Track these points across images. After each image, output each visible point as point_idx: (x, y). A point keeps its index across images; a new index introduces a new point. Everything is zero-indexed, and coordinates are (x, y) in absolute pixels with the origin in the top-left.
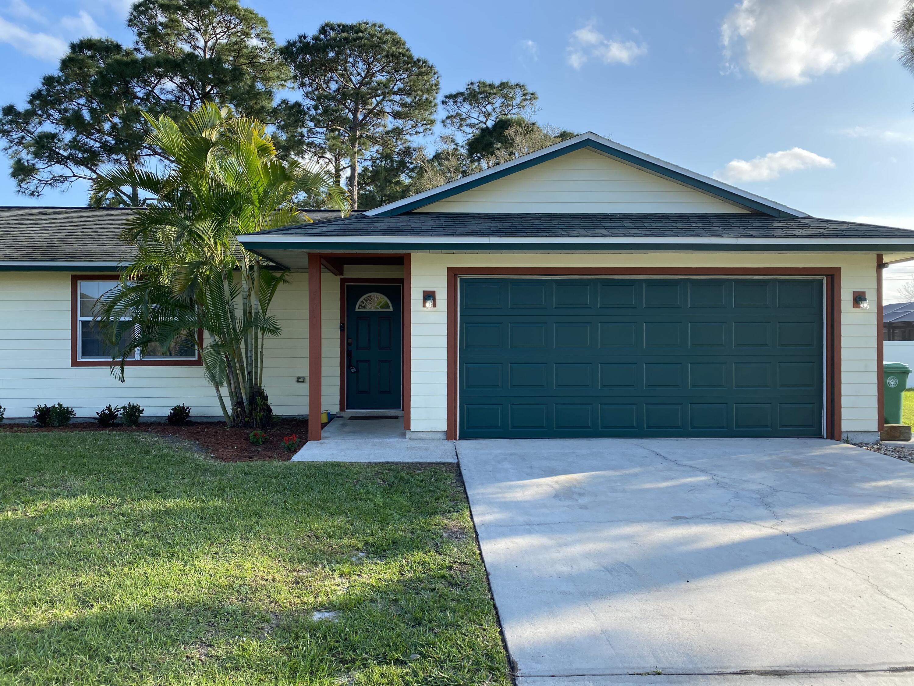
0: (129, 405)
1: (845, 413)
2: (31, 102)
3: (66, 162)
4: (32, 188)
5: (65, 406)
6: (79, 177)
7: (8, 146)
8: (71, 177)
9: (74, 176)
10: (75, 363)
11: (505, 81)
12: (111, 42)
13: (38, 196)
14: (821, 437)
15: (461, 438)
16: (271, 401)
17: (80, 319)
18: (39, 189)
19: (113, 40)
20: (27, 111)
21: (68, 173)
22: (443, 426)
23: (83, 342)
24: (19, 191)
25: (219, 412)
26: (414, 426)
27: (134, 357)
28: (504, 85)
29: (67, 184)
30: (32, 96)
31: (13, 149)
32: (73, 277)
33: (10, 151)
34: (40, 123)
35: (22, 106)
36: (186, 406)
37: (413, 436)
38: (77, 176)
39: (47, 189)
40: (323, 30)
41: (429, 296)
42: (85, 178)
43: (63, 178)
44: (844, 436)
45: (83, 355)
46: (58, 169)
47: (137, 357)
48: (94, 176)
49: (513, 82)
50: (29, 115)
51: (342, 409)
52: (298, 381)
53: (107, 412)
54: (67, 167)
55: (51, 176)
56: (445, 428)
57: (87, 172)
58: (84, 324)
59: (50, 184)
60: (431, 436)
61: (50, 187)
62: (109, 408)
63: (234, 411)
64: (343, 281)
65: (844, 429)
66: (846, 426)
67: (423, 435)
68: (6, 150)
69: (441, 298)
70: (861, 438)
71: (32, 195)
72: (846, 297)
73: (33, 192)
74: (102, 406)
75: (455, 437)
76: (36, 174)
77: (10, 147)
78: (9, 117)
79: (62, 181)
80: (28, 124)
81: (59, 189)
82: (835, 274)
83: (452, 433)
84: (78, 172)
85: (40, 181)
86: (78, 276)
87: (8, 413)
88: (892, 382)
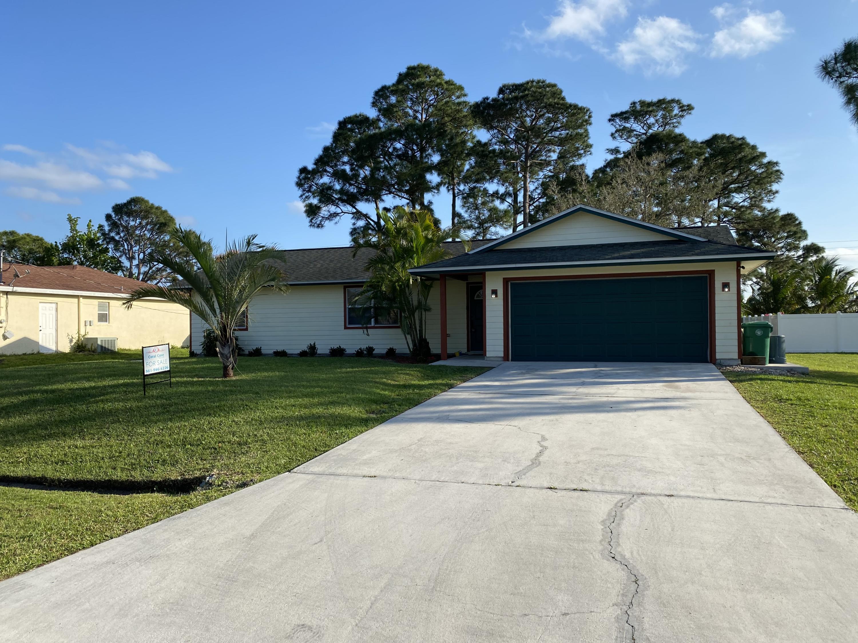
0: (369, 347)
1: (718, 349)
2: (315, 164)
3: (337, 204)
4: (318, 222)
5: (342, 348)
6: (345, 213)
8: (340, 213)
9: (342, 212)
10: (346, 328)
11: (661, 98)
13: (322, 227)
14: (708, 362)
15: (512, 361)
16: (430, 346)
17: (347, 307)
18: (323, 223)
20: (313, 169)
21: (339, 211)
22: (502, 354)
23: (349, 317)
24: (311, 225)
25: (408, 352)
26: (488, 354)
27: (371, 324)
28: (661, 102)
29: (338, 218)
30: (317, 160)
31: (306, 195)
32: (344, 286)
33: (304, 197)
34: (322, 177)
35: (311, 167)
36: (394, 348)
37: (488, 359)
39: (327, 222)
40: (501, 91)
41: (495, 292)
42: (349, 213)
43: (336, 215)
44: (718, 361)
45: (349, 324)
46: (333, 209)
47: (373, 325)
48: (354, 211)
49: (669, 98)
50: (314, 172)
51: (468, 351)
54: (338, 207)
55: (329, 214)
57: (349, 208)
58: (349, 309)
59: (329, 219)
60: (496, 359)
61: (328, 221)
62: (360, 349)
63: (413, 349)
64: (467, 283)
66: (718, 356)
67: (492, 359)
68: (301, 196)
69: (500, 292)
70: (728, 363)
71: (318, 227)
72: (718, 286)
73: (319, 225)
74: (357, 348)
75: (508, 360)
76: (320, 213)
77: (304, 194)
78: (303, 175)
79: (335, 217)
80: (314, 178)
81: (333, 222)
82: (711, 273)
83: (506, 358)
84: (344, 209)
85: (323, 217)
86: (347, 286)
87: (319, 352)
88: (759, 333)
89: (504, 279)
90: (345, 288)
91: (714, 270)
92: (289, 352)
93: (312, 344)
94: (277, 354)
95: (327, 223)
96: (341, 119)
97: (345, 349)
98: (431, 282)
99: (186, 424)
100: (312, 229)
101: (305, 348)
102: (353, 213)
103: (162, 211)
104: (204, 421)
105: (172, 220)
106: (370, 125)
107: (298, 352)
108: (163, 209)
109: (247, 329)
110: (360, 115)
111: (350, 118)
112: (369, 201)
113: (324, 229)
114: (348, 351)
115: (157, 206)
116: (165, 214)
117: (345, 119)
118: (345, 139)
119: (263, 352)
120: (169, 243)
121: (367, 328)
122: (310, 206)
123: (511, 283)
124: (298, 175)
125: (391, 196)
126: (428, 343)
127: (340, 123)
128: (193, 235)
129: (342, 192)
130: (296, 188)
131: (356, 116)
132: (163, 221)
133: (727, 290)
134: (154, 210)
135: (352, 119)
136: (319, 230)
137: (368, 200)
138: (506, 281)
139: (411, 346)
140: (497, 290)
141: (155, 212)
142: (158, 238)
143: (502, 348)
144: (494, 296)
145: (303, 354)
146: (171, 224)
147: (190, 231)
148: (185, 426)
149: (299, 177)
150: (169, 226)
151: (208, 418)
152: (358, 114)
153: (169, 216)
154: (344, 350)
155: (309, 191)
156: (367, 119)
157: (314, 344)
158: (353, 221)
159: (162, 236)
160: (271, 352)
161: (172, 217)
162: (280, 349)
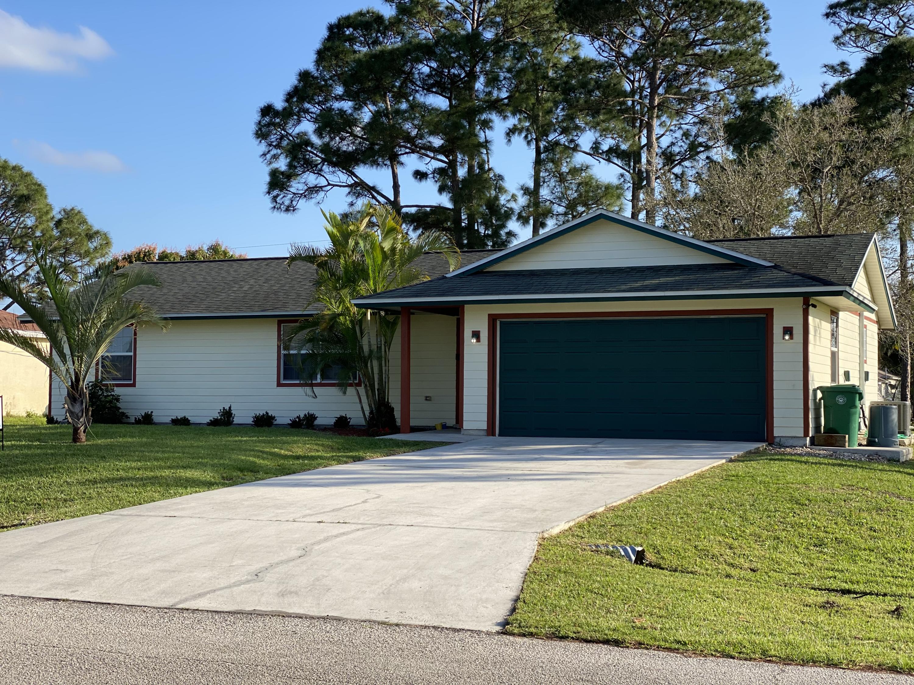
0: (308, 413)
1: (776, 423)
2: (287, 100)
3: (320, 170)
4: (287, 203)
5: (270, 414)
6: (334, 185)
7: (267, 150)
8: (326, 186)
9: (329, 184)
10: (279, 385)
12: (373, 13)
13: (294, 210)
15: (499, 435)
17: (282, 352)
18: (294, 203)
19: (374, 10)
20: (285, 109)
21: (322, 182)
22: (484, 426)
23: (285, 369)
24: (274, 207)
25: (362, 422)
26: (465, 426)
27: (316, 379)
29: (322, 194)
30: (289, 94)
31: (272, 153)
32: (278, 321)
33: (268, 156)
34: (298, 123)
35: (279, 104)
36: (348, 417)
37: (466, 432)
38: (331, 185)
39: (302, 201)
41: (476, 335)
42: (340, 186)
43: (318, 189)
44: (777, 440)
45: (285, 378)
46: (311, 179)
47: (319, 381)
48: (350, 181)
50: (286, 114)
51: (457, 422)
52: (426, 400)
53: (297, 420)
54: (321, 175)
55: (306, 188)
56: (485, 427)
57: (342, 177)
58: (285, 355)
59: (305, 196)
60: (477, 433)
61: (305, 200)
62: (298, 417)
63: (370, 418)
64: (458, 319)
65: (775, 434)
66: (777, 432)
67: (471, 432)
68: (264, 155)
69: (484, 335)
70: (791, 442)
71: (287, 210)
72: (777, 330)
73: (288, 207)
74: (294, 415)
75: (493, 434)
76: (291, 186)
77: (269, 151)
78: (267, 119)
79: (317, 192)
80: (286, 123)
81: (313, 201)
82: (769, 312)
83: (491, 431)
84: (333, 179)
85: (294, 194)
86: (282, 320)
87: (236, 421)
88: (841, 400)
89: (489, 315)
90: (280, 323)
91: (772, 309)
92: (192, 420)
93: (227, 408)
94: (176, 422)
95: (302, 204)
96: (333, 20)
97: (274, 417)
98: (394, 316)
99: (14, 484)
100: (276, 213)
101: (216, 415)
102: (348, 186)
103: (22, 173)
104: (33, 481)
105: (39, 189)
106: (386, 28)
107: (207, 420)
108: (25, 170)
109: (134, 385)
110: (368, 12)
111: (348, 18)
112: (378, 164)
113: (297, 214)
114: (279, 421)
115: (14, 165)
116: (28, 178)
117: (339, 20)
118: (337, 57)
119: (156, 419)
120: (34, 232)
121: (312, 385)
122: (274, 174)
123: (500, 322)
124: (259, 118)
125: (414, 156)
126: (393, 408)
127: (331, 28)
128: (78, 217)
129: (326, 149)
130: (255, 142)
131: (361, 14)
132: (25, 192)
133: (787, 337)
134: (9, 172)
135: (351, 20)
136: (289, 215)
137: (375, 163)
138: (493, 319)
139: (367, 413)
140: (479, 331)
141: (10, 175)
142: (14, 222)
143: (484, 417)
144: (474, 341)
145: (214, 423)
146: (38, 197)
147: (72, 209)
148: (12, 486)
149: (260, 122)
150: (34, 201)
151: (38, 479)
152: (365, 10)
153: (36, 184)
154: (272, 418)
155: (278, 146)
156: (379, 19)
157: (230, 408)
158: (350, 199)
159: (22, 219)
160: (168, 420)
161: (39, 185)
162: (180, 415)
